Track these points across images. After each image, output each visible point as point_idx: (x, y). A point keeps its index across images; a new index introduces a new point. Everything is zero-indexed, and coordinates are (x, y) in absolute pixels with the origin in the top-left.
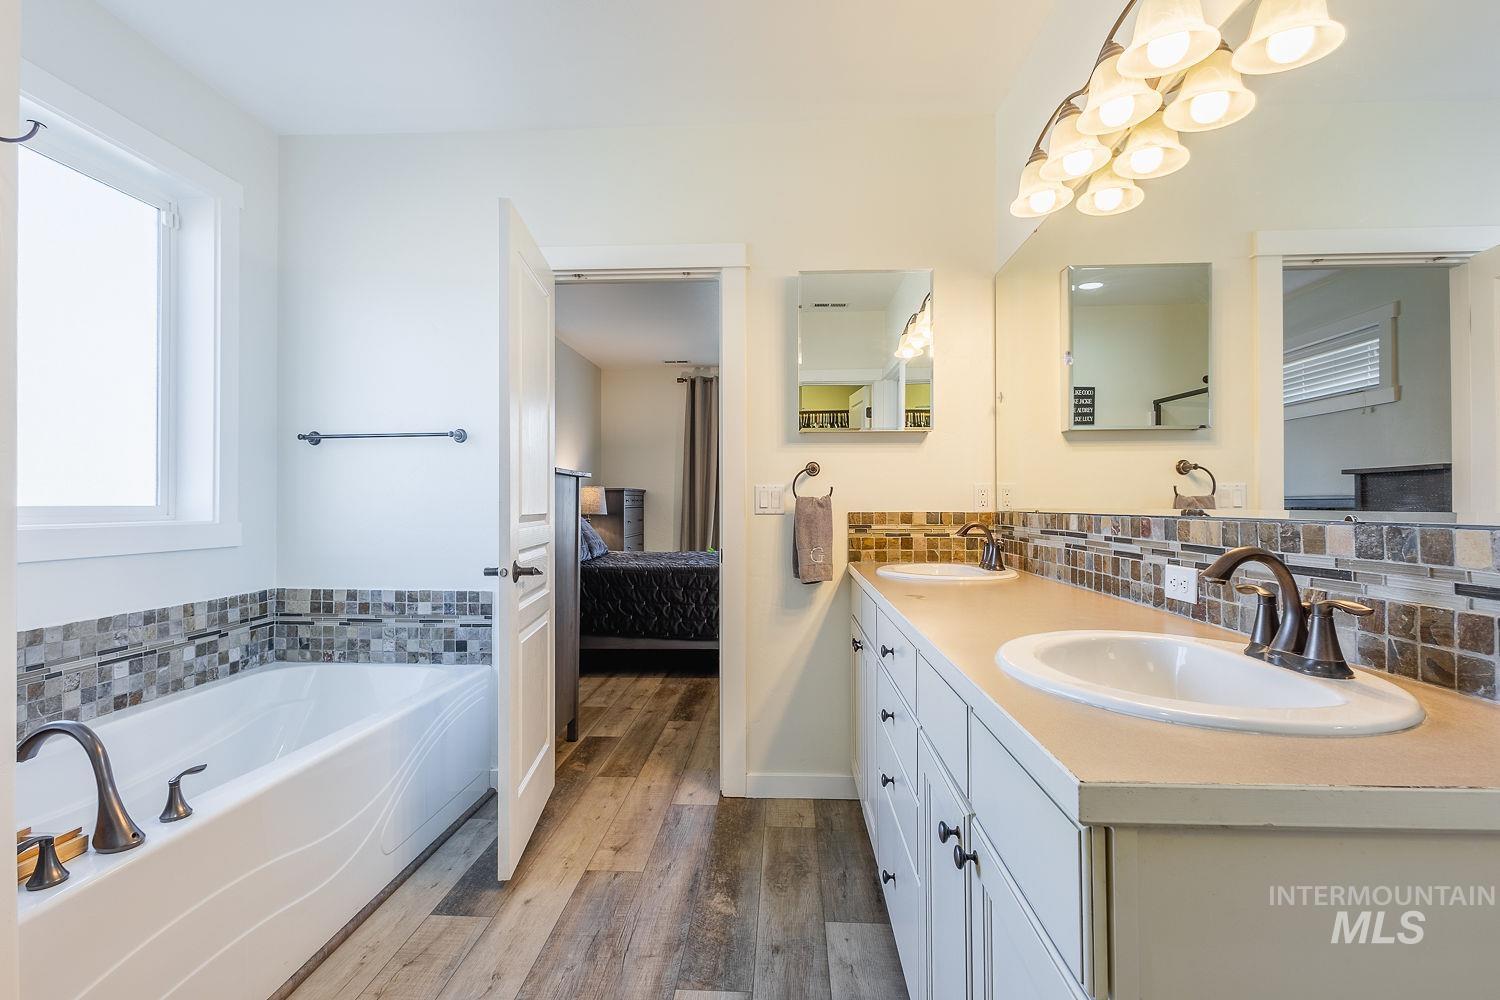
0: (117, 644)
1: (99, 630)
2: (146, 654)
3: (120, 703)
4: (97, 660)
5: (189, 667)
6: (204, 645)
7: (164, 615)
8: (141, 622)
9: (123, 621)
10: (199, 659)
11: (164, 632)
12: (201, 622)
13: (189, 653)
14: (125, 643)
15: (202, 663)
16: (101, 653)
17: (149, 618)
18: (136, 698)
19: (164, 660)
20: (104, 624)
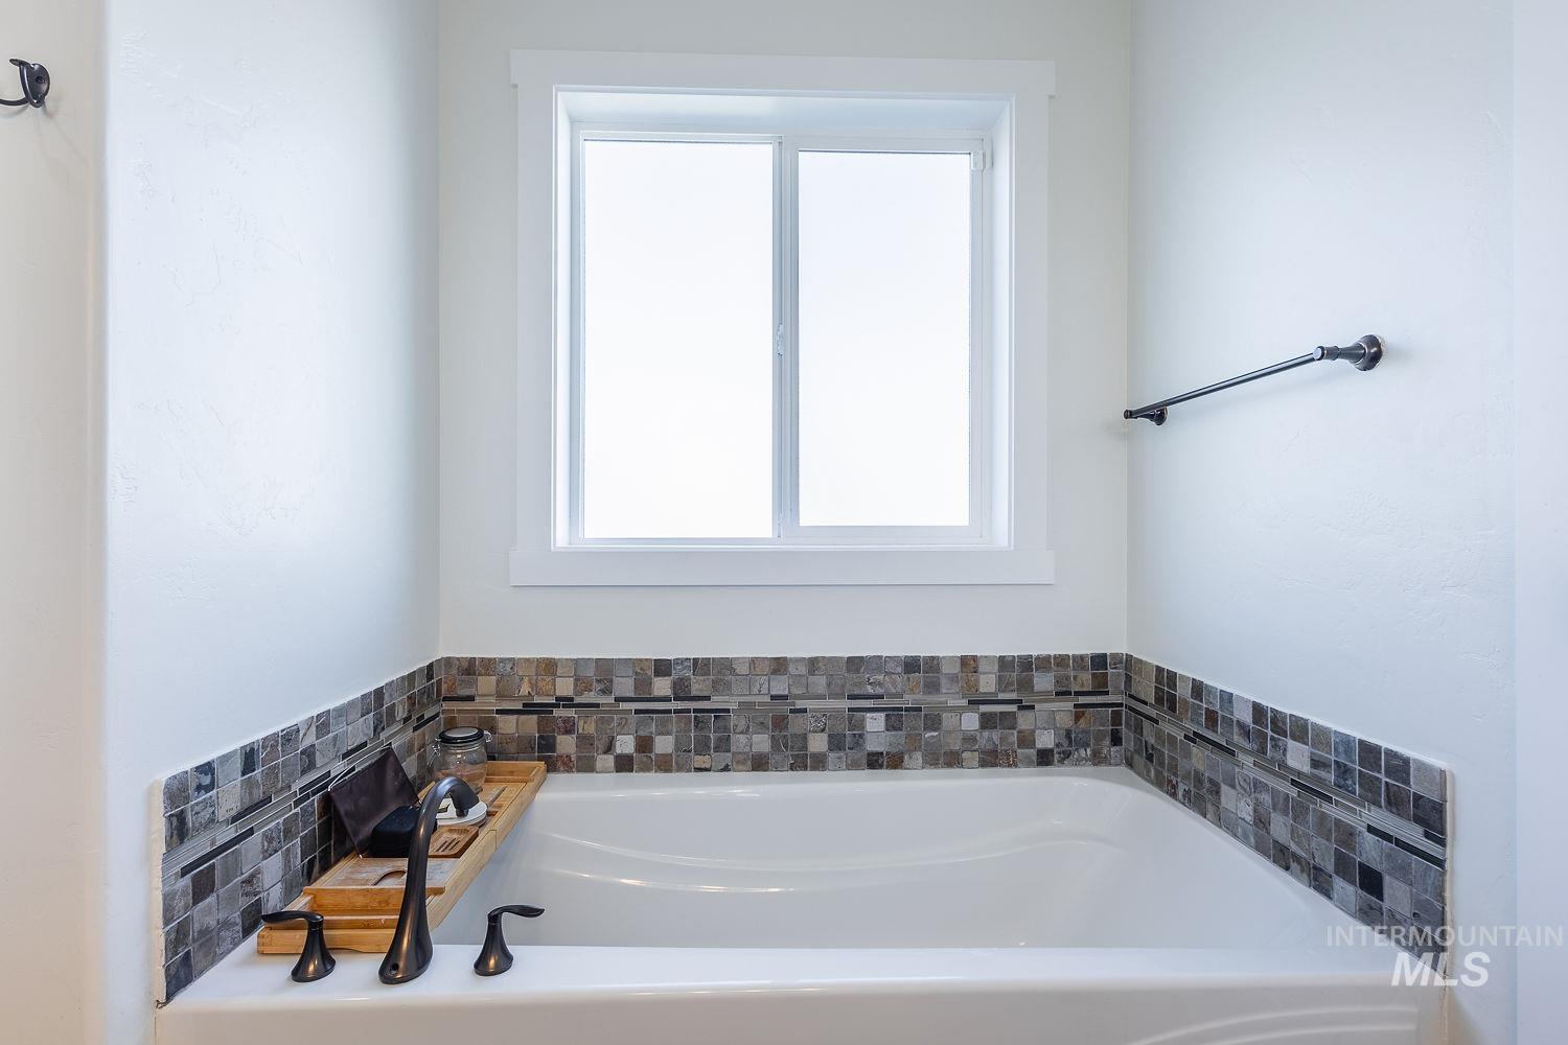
0: (870, 690)
1: (848, 671)
2: (907, 709)
3: (874, 762)
4: (846, 704)
5: (969, 739)
6: (994, 714)
7: (933, 664)
8: (899, 670)
9: (877, 663)
10: (986, 734)
11: (933, 687)
12: (988, 683)
13: (971, 721)
14: (879, 691)
15: (990, 739)
16: (851, 697)
17: (911, 665)
18: (895, 761)
19: (933, 722)
20: (855, 663)
